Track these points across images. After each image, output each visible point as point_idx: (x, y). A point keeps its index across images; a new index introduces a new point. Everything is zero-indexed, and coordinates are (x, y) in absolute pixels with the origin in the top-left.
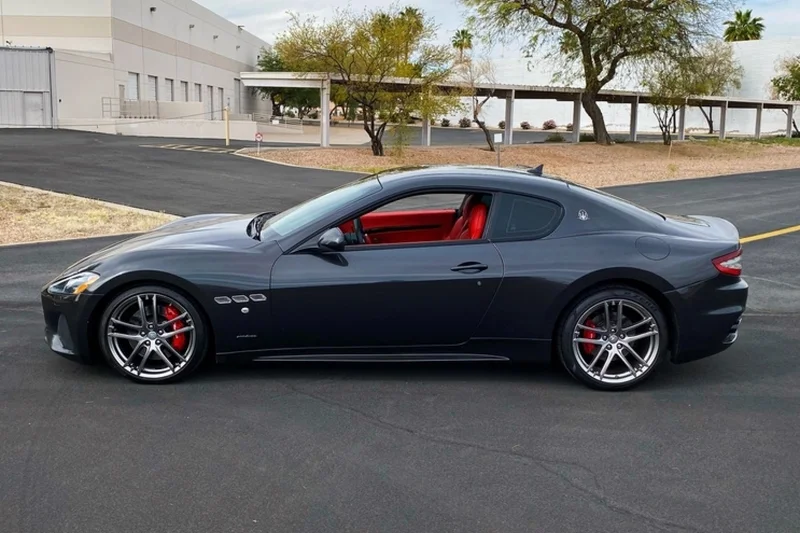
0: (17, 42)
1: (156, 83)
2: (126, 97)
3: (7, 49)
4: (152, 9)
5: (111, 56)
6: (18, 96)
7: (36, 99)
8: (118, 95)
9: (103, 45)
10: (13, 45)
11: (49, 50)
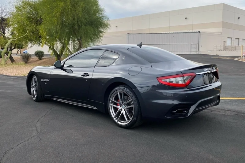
0: (191, 31)
1: (231, 39)
2: (226, 45)
3: (188, 33)
4: (239, 18)
5: (221, 33)
6: (190, 45)
7: (194, 46)
8: (223, 44)
9: (219, 30)
10: (189, 32)
11: (199, 32)
